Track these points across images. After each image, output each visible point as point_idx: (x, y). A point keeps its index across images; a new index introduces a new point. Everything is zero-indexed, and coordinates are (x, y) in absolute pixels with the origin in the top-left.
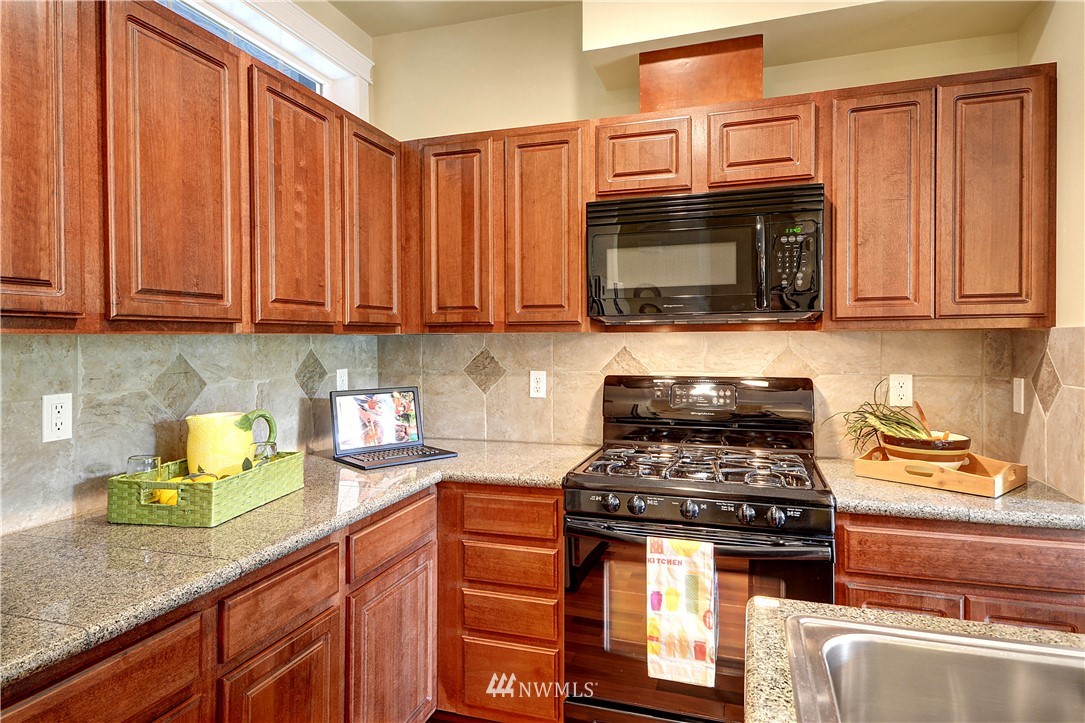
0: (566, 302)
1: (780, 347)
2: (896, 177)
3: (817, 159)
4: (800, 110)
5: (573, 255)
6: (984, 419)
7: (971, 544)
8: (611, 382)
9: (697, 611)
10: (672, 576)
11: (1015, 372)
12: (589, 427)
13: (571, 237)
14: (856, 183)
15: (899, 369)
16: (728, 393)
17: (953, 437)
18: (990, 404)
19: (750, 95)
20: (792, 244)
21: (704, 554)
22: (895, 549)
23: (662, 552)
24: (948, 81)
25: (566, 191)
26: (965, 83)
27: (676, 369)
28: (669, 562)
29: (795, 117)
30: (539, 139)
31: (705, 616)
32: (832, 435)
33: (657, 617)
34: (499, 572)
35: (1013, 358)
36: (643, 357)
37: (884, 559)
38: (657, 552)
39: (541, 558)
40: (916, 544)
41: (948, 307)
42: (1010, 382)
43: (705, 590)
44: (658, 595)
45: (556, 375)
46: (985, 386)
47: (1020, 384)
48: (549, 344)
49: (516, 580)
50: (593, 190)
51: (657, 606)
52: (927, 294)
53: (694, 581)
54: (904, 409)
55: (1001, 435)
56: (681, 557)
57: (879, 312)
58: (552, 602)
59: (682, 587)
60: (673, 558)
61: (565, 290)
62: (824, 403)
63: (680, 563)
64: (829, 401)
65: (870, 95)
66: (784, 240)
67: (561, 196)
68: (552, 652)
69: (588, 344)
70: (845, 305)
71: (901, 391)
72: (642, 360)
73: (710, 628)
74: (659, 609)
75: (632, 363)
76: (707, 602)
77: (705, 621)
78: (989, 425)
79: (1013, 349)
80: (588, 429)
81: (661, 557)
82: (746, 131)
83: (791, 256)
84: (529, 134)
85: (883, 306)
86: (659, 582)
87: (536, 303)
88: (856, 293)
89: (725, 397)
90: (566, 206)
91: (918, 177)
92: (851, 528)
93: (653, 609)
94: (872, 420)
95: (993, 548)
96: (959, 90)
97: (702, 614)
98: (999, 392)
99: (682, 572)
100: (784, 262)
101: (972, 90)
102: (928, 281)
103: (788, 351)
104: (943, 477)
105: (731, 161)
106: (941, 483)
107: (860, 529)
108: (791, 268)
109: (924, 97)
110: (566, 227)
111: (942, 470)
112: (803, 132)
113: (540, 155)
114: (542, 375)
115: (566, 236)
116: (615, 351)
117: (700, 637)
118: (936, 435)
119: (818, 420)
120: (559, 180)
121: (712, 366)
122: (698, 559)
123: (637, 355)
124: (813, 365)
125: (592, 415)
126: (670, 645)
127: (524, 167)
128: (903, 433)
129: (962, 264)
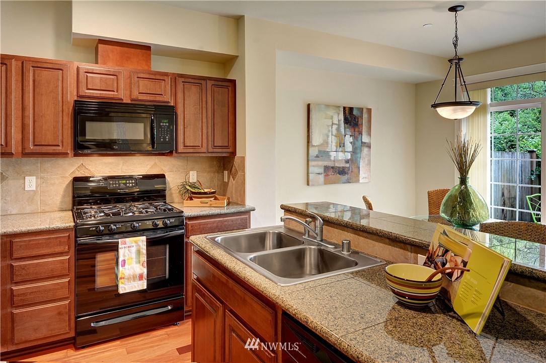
0: (61, 144)
1: (152, 163)
2: (196, 107)
3: (171, 96)
4: (165, 78)
5: (65, 122)
6: (216, 184)
7: (221, 221)
8: (76, 180)
9: (139, 262)
10: (130, 252)
11: (224, 169)
12: (62, 202)
13: (64, 113)
14: (184, 107)
15: (192, 170)
16: (133, 181)
17: (213, 191)
18: (218, 180)
19: (146, 68)
20: (165, 126)
21: (142, 241)
22: (201, 226)
23: (126, 244)
24: (210, 79)
25: (61, 92)
26: (215, 81)
27: (108, 173)
28: (129, 247)
29: (164, 80)
30: (45, 65)
31: (143, 264)
32: (171, 194)
33: (124, 270)
34: (36, 274)
35: (224, 165)
36: (92, 168)
37: (198, 230)
38: (124, 244)
39: (62, 262)
40: (207, 224)
41: (211, 150)
42: (223, 172)
43: (143, 254)
44: (124, 261)
45: (42, 178)
46: (216, 174)
47: (226, 173)
48: (37, 163)
49: (46, 275)
50: (75, 93)
51: (123, 265)
52: (205, 145)
53: (139, 252)
54: (195, 183)
55: (221, 189)
56: (134, 244)
57: (191, 151)
58: (67, 280)
59: (134, 255)
60: (130, 245)
61: (60, 138)
62: (168, 182)
63: (133, 246)
64: (170, 182)
65: (188, 78)
66: (162, 124)
67: (58, 94)
68: (67, 302)
69: (62, 163)
70: (181, 148)
71: (193, 177)
72: (91, 169)
73: (145, 267)
74: (124, 266)
75: (86, 171)
76: (144, 258)
77: (143, 265)
78: (218, 186)
79: (224, 162)
80: (62, 203)
81: (125, 246)
82: (146, 81)
83: (164, 130)
84: (39, 62)
85: (193, 149)
86: (124, 256)
87: (43, 144)
88: (184, 144)
89: (132, 183)
90: (61, 99)
91: (202, 107)
92: (189, 223)
93: (122, 267)
94: (188, 187)
95: (226, 221)
96: (213, 82)
97: (142, 263)
98: (220, 175)
99: (134, 250)
100: (162, 132)
101: (216, 83)
102: (205, 141)
103: (155, 164)
104: (211, 203)
105: (140, 92)
106: (211, 205)
107: (192, 222)
108: (164, 134)
109: (203, 82)
110: (61, 109)
111: (211, 201)
112: (167, 86)
113: (46, 74)
114: (33, 179)
115: (61, 113)
116: (77, 166)
117: (141, 272)
118: (206, 190)
119: (167, 189)
120: (57, 86)
121: (125, 171)
122: (140, 244)
123: (89, 167)
124: (165, 169)
125: (64, 196)
126: (129, 279)
127: (36, 77)
128: (196, 190)
129: (214, 136)
